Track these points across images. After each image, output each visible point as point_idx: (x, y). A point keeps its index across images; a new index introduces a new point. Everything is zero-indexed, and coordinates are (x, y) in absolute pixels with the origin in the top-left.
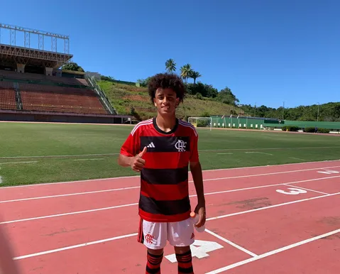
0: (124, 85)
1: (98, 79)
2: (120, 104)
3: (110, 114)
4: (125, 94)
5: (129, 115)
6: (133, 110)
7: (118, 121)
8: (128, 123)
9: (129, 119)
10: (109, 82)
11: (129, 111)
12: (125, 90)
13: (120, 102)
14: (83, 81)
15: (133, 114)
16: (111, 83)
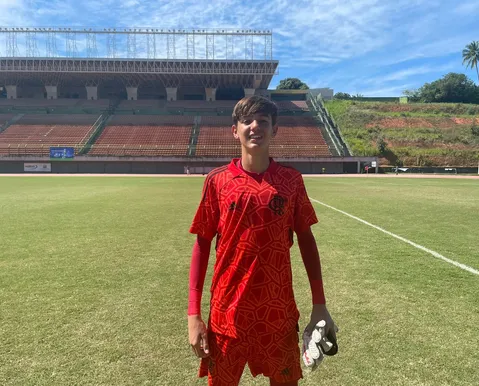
0: (373, 104)
1: (329, 98)
2: (360, 137)
3: (336, 156)
4: (372, 117)
5: (375, 155)
6: (383, 145)
7: (350, 168)
8: (372, 171)
9: (374, 164)
10: (346, 101)
11: (375, 148)
12: (373, 112)
13: (360, 132)
14: (301, 104)
15: (384, 153)
16: (350, 102)
